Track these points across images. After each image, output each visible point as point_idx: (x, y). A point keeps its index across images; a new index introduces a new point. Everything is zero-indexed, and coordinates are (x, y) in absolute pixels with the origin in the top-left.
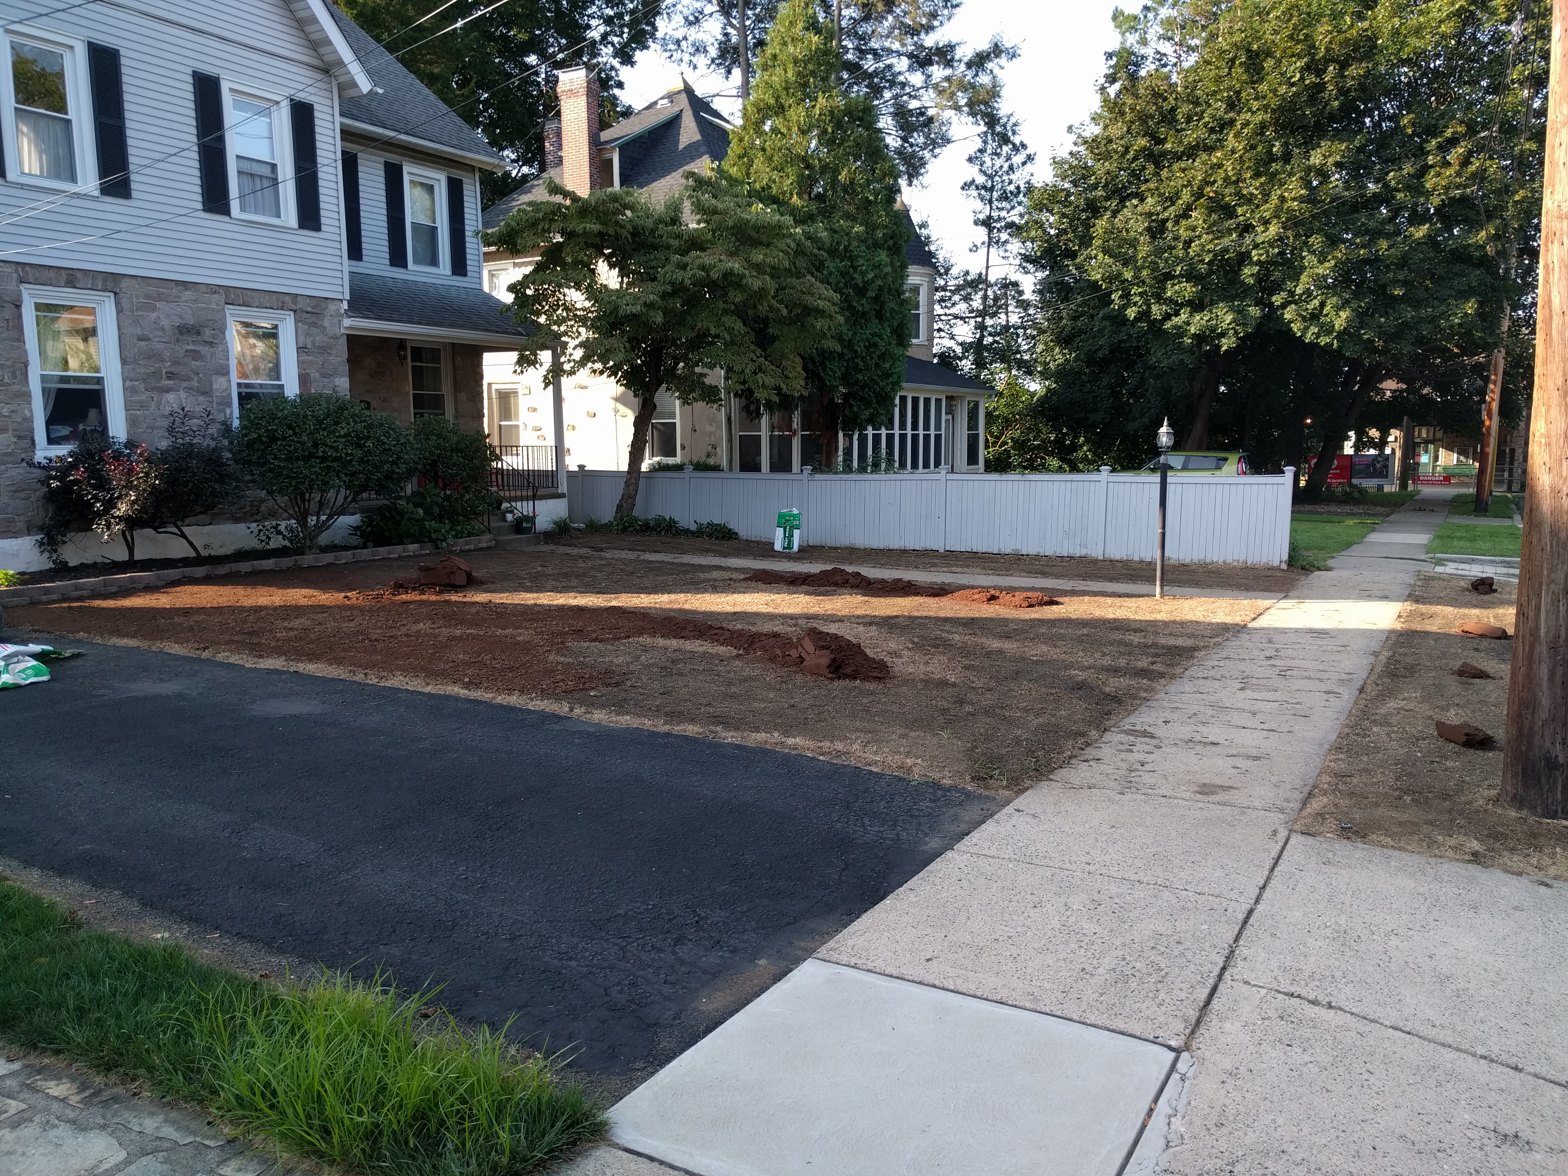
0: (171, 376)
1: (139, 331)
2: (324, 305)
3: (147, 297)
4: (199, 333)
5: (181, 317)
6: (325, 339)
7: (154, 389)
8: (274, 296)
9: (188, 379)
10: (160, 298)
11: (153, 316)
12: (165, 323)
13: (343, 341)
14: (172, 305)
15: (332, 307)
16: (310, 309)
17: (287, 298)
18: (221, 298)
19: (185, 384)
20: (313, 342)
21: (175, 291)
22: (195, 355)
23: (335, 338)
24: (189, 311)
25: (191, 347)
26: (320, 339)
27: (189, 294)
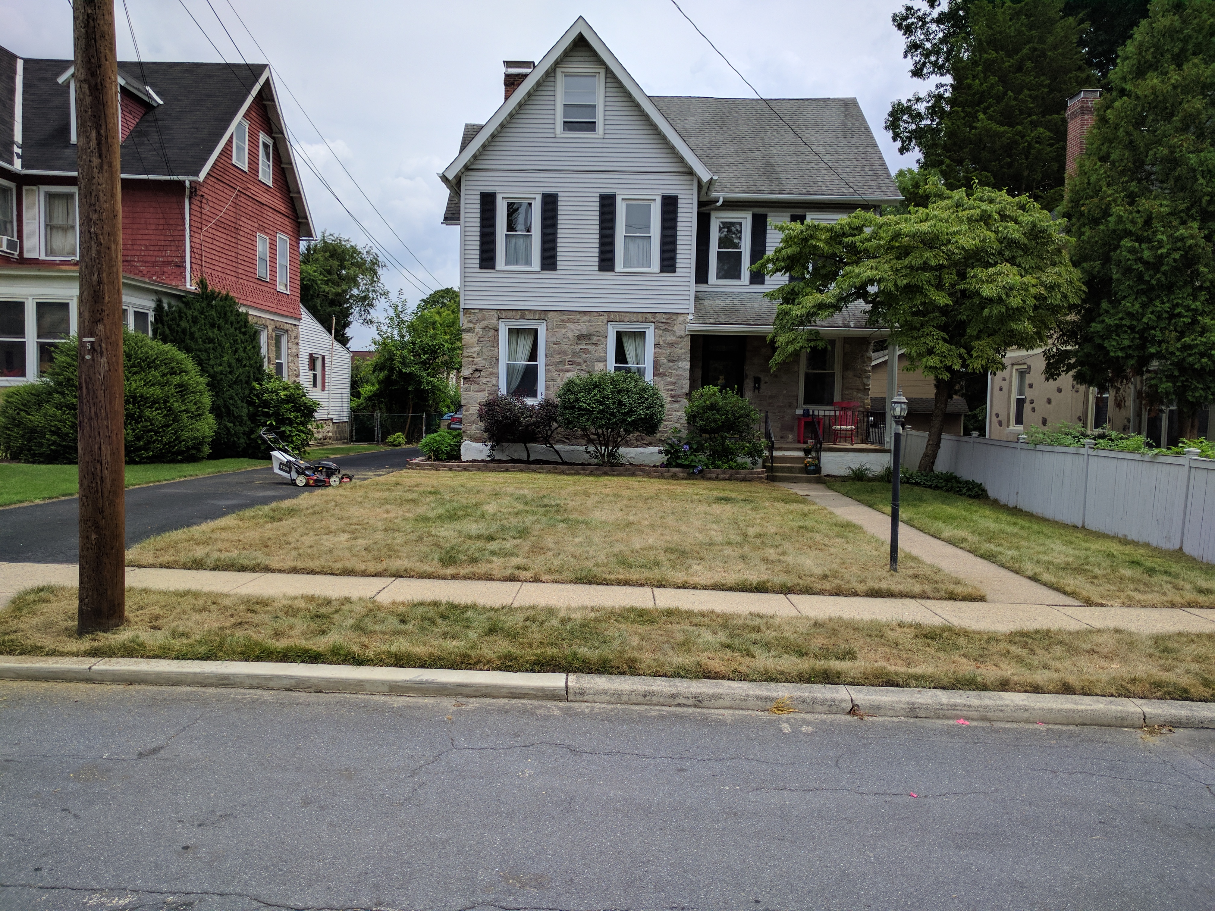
0: (571, 363)
1: (555, 340)
2: (674, 317)
3: (562, 321)
4: (590, 339)
5: (579, 330)
6: (674, 338)
7: (559, 371)
8: (640, 315)
9: (580, 364)
10: (570, 321)
11: (564, 331)
12: (570, 335)
13: (688, 339)
14: (576, 325)
15: (681, 318)
16: (664, 321)
17: (649, 315)
18: (605, 318)
19: (578, 367)
20: (664, 341)
21: (578, 317)
22: (586, 351)
23: (681, 337)
24: (585, 327)
25: (584, 347)
26: (670, 338)
27: (586, 318)
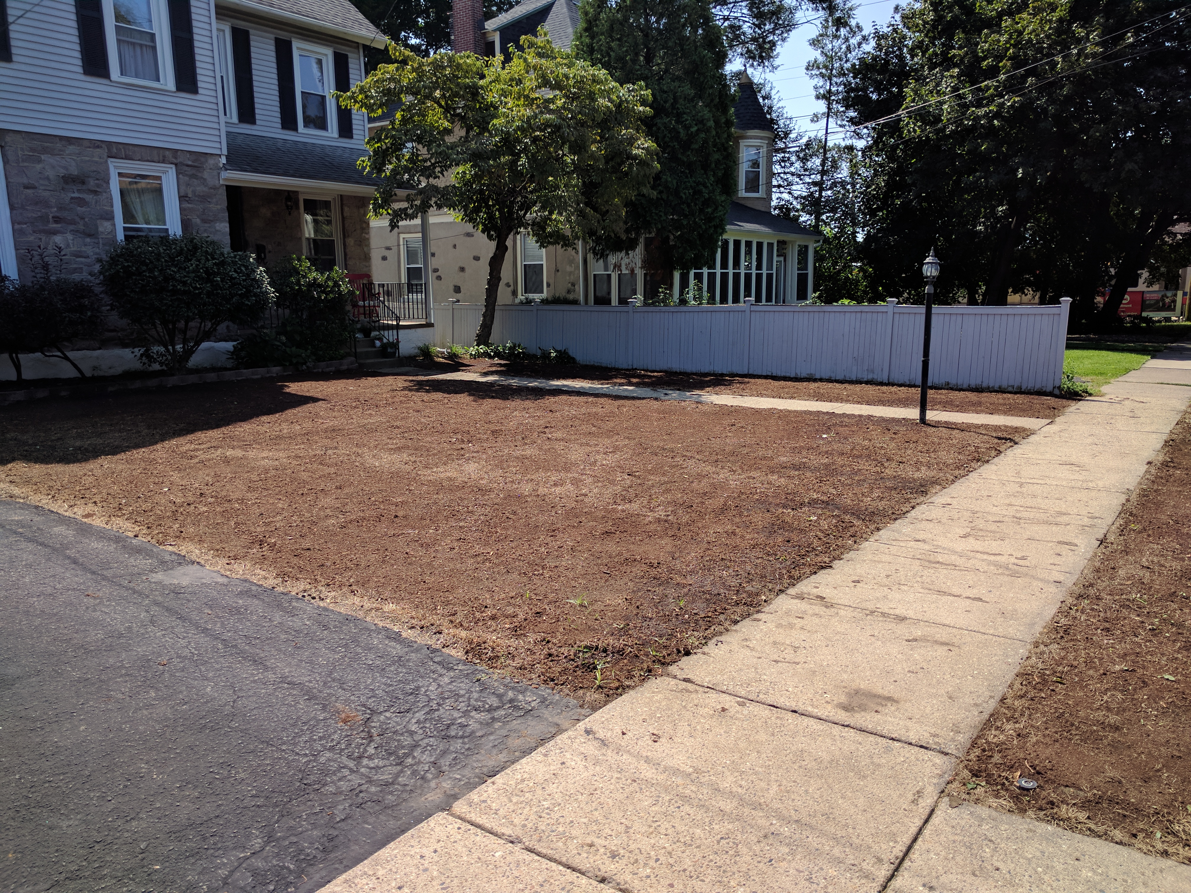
0: (57, 220)
1: (25, 181)
2: (203, 159)
3: (32, 150)
4: (83, 183)
5: (65, 168)
6: (206, 189)
7: (41, 231)
8: (155, 152)
9: (74, 223)
10: (45, 151)
11: (39, 167)
12: (51, 173)
13: (223, 192)
14: (58, 159)
15: (211, 161)
16: (190, 163)
17: (167, 153)
18: (104, 152)
19: (72, 227)
20: (194, 192)
21: (59, 145)
22: (81, 202)
23: (214, 188)
24: (73, 163)
25: (76, 195)
26: (201, 189)
27: (72, 148)
